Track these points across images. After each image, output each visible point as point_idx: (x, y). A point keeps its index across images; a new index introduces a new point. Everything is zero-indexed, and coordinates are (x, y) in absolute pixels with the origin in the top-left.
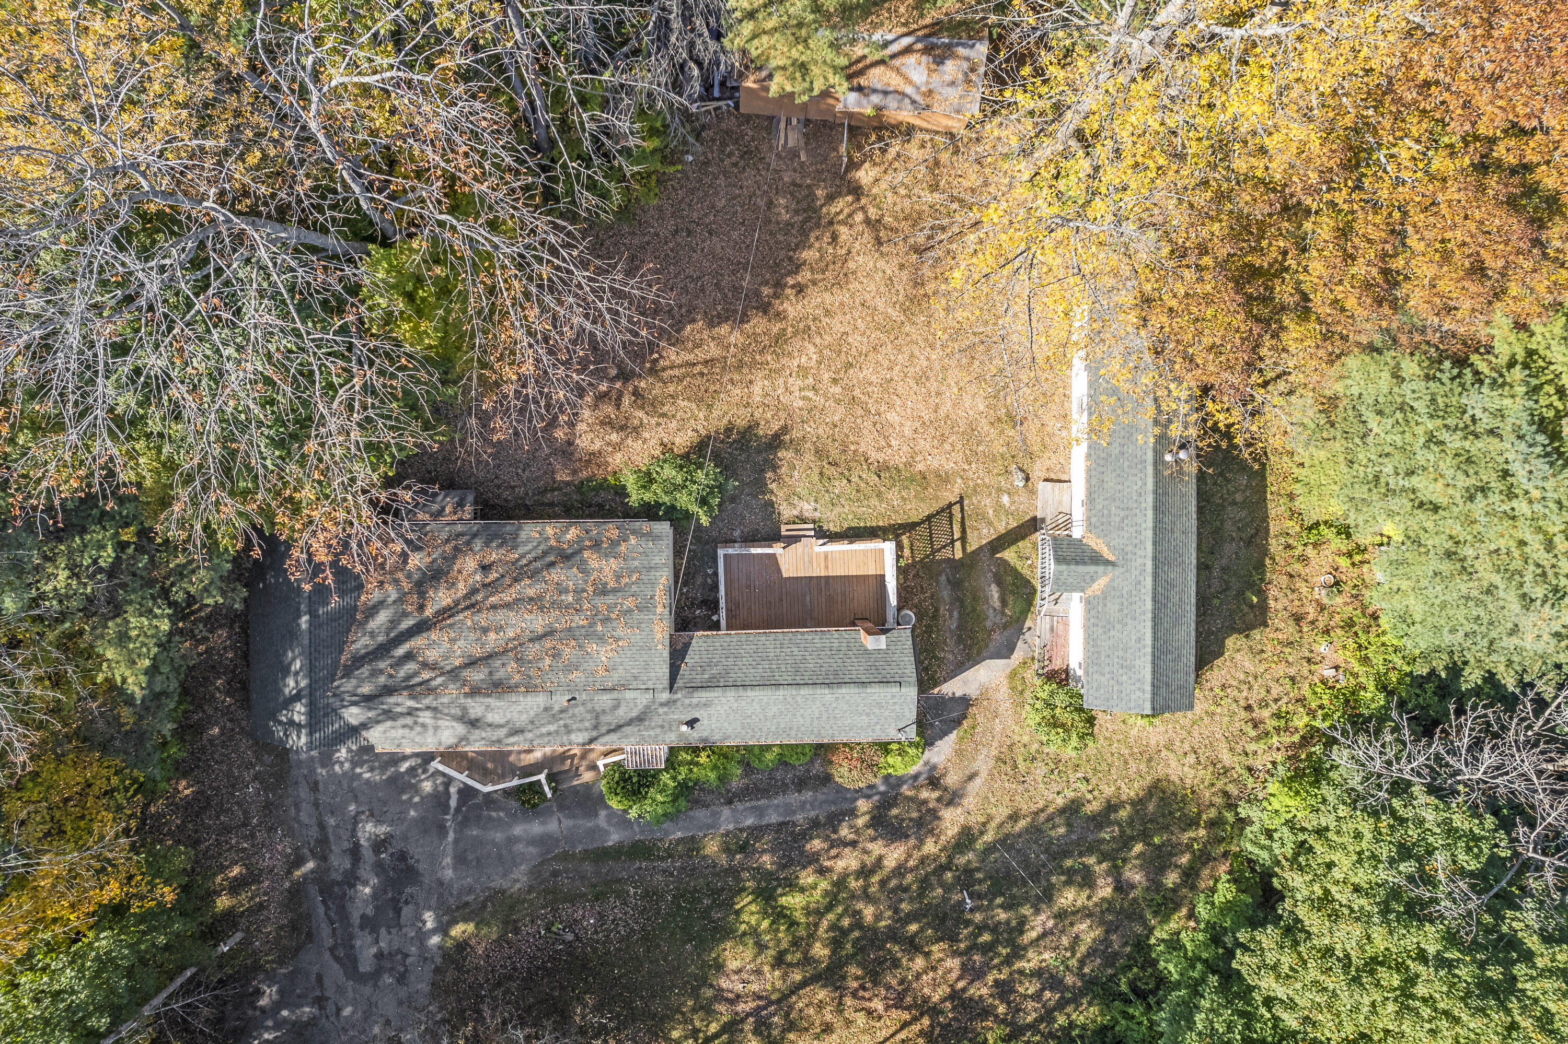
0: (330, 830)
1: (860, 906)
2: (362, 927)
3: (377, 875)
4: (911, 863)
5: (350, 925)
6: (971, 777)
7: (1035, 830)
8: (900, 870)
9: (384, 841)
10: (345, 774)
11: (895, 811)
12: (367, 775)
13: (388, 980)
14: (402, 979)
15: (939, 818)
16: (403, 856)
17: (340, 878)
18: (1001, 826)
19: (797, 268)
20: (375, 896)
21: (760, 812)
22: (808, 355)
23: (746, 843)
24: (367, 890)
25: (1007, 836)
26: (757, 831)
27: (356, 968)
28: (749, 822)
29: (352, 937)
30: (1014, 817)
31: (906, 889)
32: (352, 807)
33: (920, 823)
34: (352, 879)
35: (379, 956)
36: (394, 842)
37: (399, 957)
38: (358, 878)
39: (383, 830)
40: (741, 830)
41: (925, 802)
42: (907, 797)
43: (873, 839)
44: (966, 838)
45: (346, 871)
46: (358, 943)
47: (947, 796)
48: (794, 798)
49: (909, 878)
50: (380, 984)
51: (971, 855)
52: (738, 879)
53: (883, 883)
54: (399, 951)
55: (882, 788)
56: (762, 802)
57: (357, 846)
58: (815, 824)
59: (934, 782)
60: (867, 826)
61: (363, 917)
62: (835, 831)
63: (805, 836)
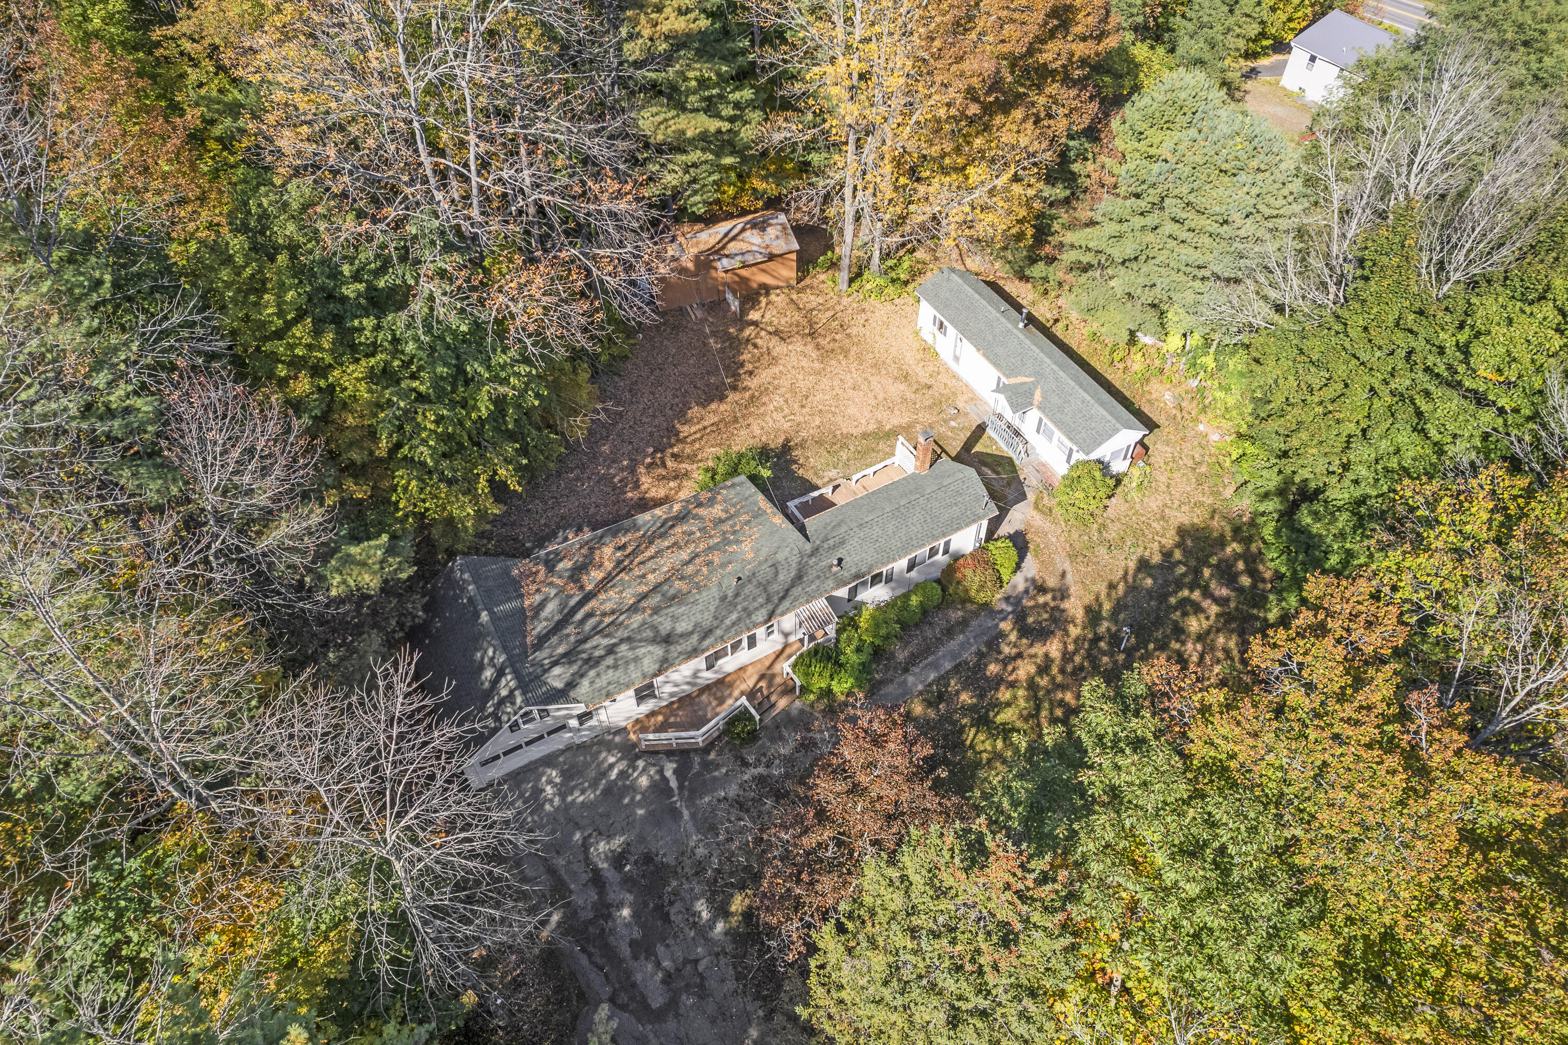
0: (563, 872)
1: (1060, 695)
2: (636, 958)
3: (630, 892)
4: (1071, 647)
5: (621, 961)
6: (1063, 575)
7: (1132, 589)
8: (1067, 657)
9: (623, 852)
10: (557, 809)
11: (1030, 620)
12: (581, 799)
13: (689, 1001)
14: (703, 993)
15: (1064, 611)
16: (648, 858)
17: (591, 915)
18: (1109, 595)
19: (742, 365)
20: (635, 915)
21: (935, 666)
22: (778, 400)
23: (939, 692)
24: (626, 912)
25: (1118, 600)
26: (943, 679)
27: (647, 1007)
28: (932, 676)
29: (628, 974)
30: (1112, 586)
31: (1081, 668)
32: (578, 836)
33: (1054, 620)
34: (605, 910)
35: (668, 979)
36: (632, 849)
37: (689, 967)
38: (609, 906)
39: (617, 843)
40: (930, 685)
41: (1046, 604)
42: (1032, 608)
43: (1031, 645)
44: (1093, 615)
45: (594, 904)
46: (639, 977)
47: (1058, 595)
48: (953, 645)
49: (1078, 659)
50: (682, 1010)
51: (1105, 624)
52: (954, 723)
53: (1062, 671)
54: (686, 961)
55: (1010, 609)
56: (930, 659)
57: (596, 871)
58: (980, 655)
59: (1042, 589)
60: (1020, 638)
61: (632, 943)
62: (1000, 653)
63: (980, 667)
